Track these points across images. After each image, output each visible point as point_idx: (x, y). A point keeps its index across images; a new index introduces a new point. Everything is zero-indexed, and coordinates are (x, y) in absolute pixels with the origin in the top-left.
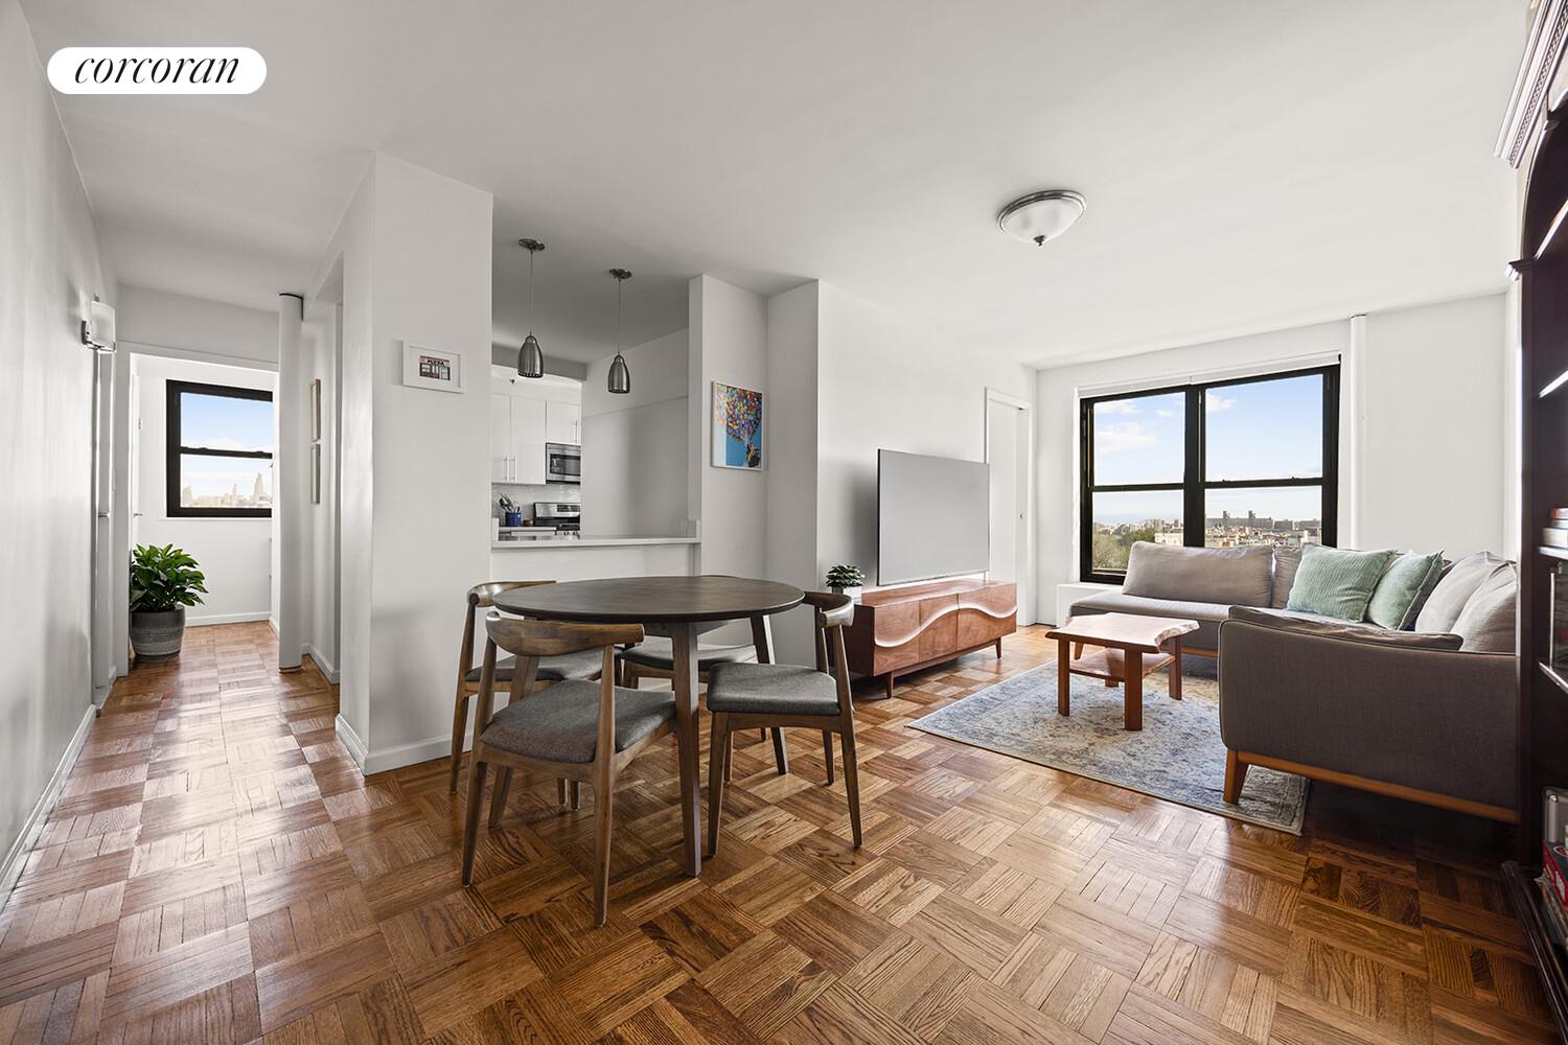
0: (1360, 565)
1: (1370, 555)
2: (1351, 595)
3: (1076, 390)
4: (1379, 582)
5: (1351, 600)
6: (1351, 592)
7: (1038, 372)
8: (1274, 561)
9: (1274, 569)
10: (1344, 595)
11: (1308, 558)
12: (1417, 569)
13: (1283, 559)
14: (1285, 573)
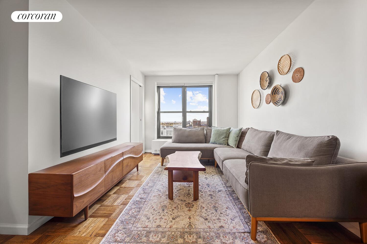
0: (225, 131)
1: (227, 129)
2: (224, 139)
3: (156, 83)
4: (229, 135)
5: (225, 140)
6: (224, 138)
7: (145, 76)
8: (205, 131)
9: (205, 133)
10: (223, 139)
11: (214, 130)
12: (238, 132)
13: (207, 130)
14: (209, 134)
